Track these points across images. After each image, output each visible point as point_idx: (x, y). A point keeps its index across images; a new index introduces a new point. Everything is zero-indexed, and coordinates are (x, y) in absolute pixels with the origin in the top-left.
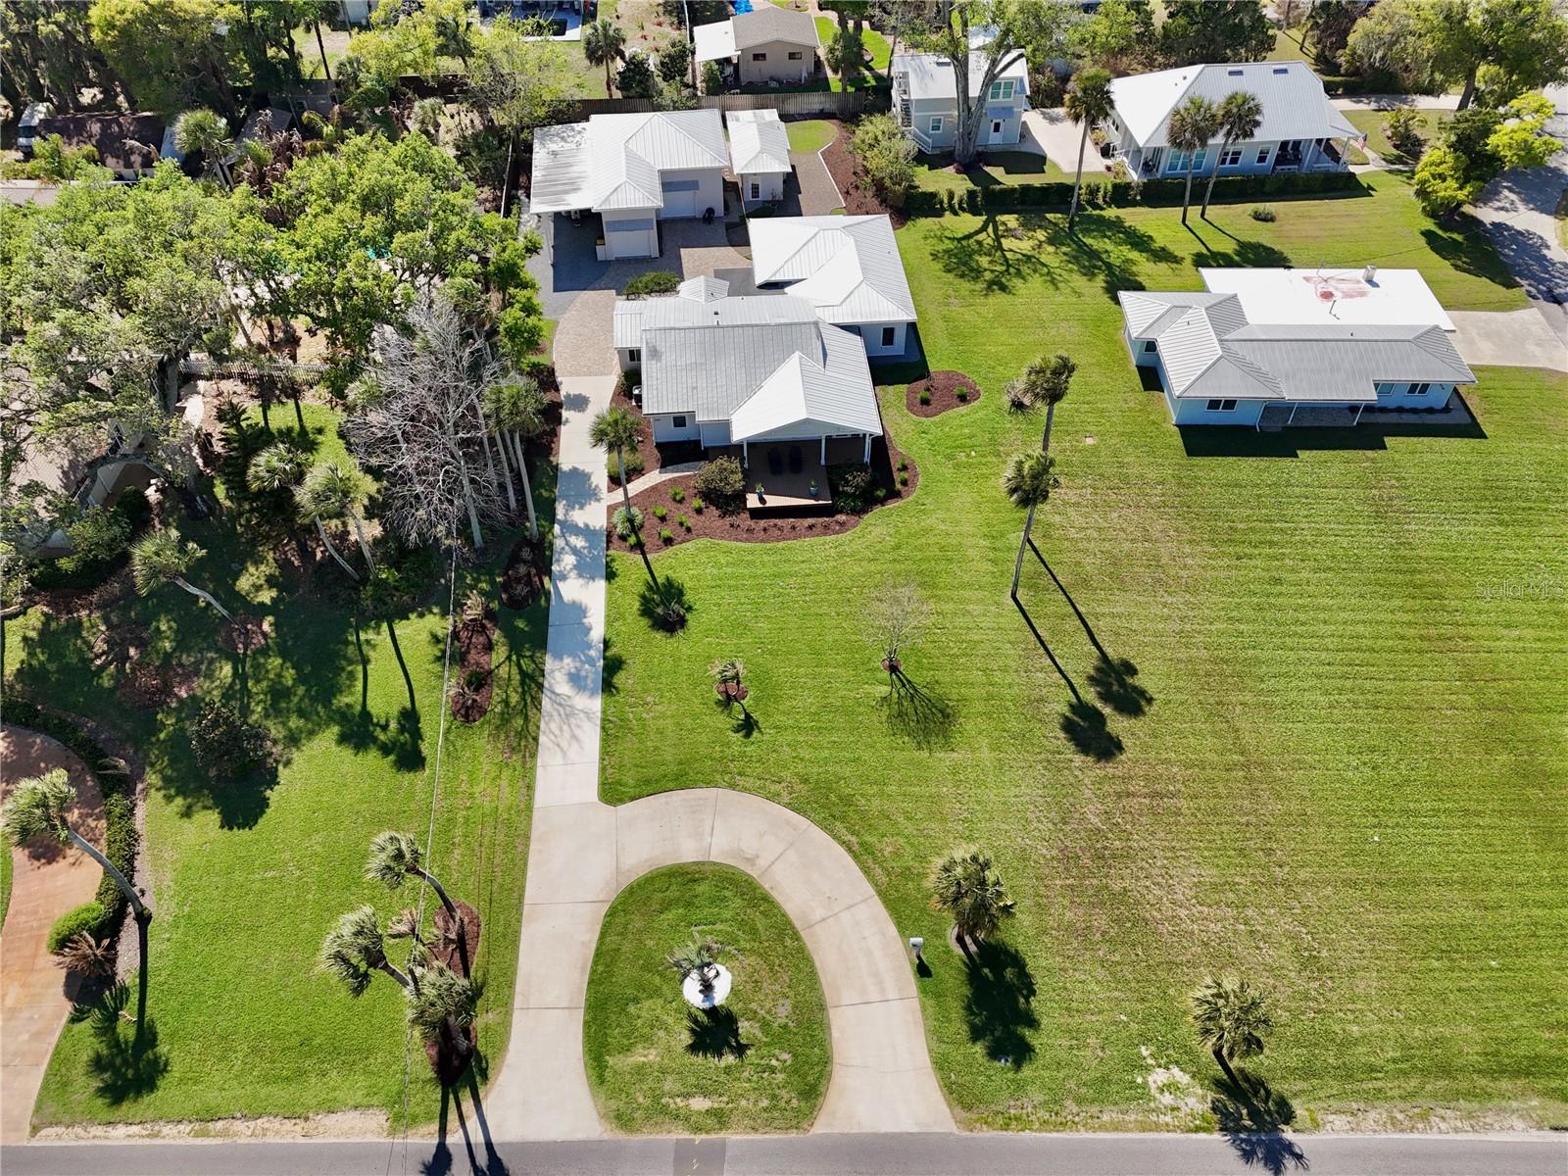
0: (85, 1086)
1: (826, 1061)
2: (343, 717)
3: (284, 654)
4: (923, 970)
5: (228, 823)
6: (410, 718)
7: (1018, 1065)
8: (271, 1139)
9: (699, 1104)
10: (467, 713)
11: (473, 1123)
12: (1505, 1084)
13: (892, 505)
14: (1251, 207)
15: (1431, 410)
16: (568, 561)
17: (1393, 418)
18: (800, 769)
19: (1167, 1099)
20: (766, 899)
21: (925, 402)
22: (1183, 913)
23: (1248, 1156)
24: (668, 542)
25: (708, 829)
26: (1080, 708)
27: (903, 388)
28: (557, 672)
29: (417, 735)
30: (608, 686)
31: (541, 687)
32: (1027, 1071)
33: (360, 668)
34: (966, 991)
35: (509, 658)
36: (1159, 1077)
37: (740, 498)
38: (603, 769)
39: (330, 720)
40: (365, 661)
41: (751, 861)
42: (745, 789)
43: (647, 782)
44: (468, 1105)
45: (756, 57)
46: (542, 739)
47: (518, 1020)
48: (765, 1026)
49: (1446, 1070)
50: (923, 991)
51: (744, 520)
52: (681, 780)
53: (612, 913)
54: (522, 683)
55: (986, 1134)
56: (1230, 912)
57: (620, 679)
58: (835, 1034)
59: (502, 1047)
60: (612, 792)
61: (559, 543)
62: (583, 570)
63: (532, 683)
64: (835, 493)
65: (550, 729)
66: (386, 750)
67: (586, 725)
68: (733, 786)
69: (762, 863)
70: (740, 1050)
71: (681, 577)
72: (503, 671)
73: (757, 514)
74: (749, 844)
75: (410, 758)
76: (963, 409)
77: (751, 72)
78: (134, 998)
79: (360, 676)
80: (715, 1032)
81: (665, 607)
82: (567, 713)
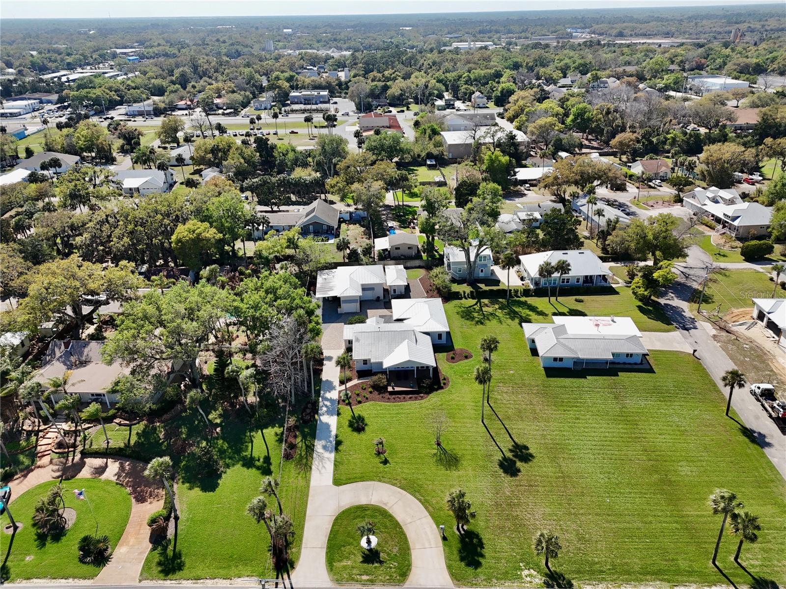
0: (156, 569)
1: (409, 565)
2: (244, 459)
3: (224, 439)
4: (444, 539)
5: (204, 491)
6: (267, 459)
7: (476, 568)
8: (219, 585)
9: (365, 577)
10: (288, 457)
11: (287, 582)
12: (648, 577)
13: (440, 391)
14: (574, 297)
15: (636, 364)
16: (325, 409)
17: (622, 366)
18: (404, 476)
19: (528, 579)
20: (390, 516)
21: (453, 358)
22: (537, 523)
24: (360, 402)
25: (370, 494)
26: (505, 459)
27: (445, 354)
28: (319, 445)
29: (269, 465)
30: (337, 449)
31: (313, 450)
32: (479, 570)
33: (250, 444)
34: (459, 545)
35: (302, 441)
36: (526, 572)
37: (385, 388)
38: (334, 475)
39: (239, 460)
40: (252, 442)
41: (385, 504)
42: (384, 482)
43: (350, 479)
44: (285, 576)
45: (396, 248)
46: (313, 467)
47: (303, 550)
48: (388, 554)
49: (628, 573)
50: (444, 545)
51: (387, 395)
52: (362, 478)
53: (336, 519)
54: (306, 449)
56: (554, 523)
57: (340, 448)
58: (413, 557)
59: (298, 559)
60: (337, 482)
61: (321, 404)
62: (330, 412)
63: (310, 449)
64: (419, 387)
65: (316, 464)
66: (258, 468)
67: (328, 462)
68: (380, 481)
69: (390, 505)
70: (381, 562)
71: (364, 414)
72: (300, 445)
73: (391, 393)
74: (385, 499)
75: (267, 471)
76: (466, 361)
77: (395, 253)
78: (173, 543)
79: (250, 448)
80: (371, 557)
81: (358, 425)
82: (322, 459)
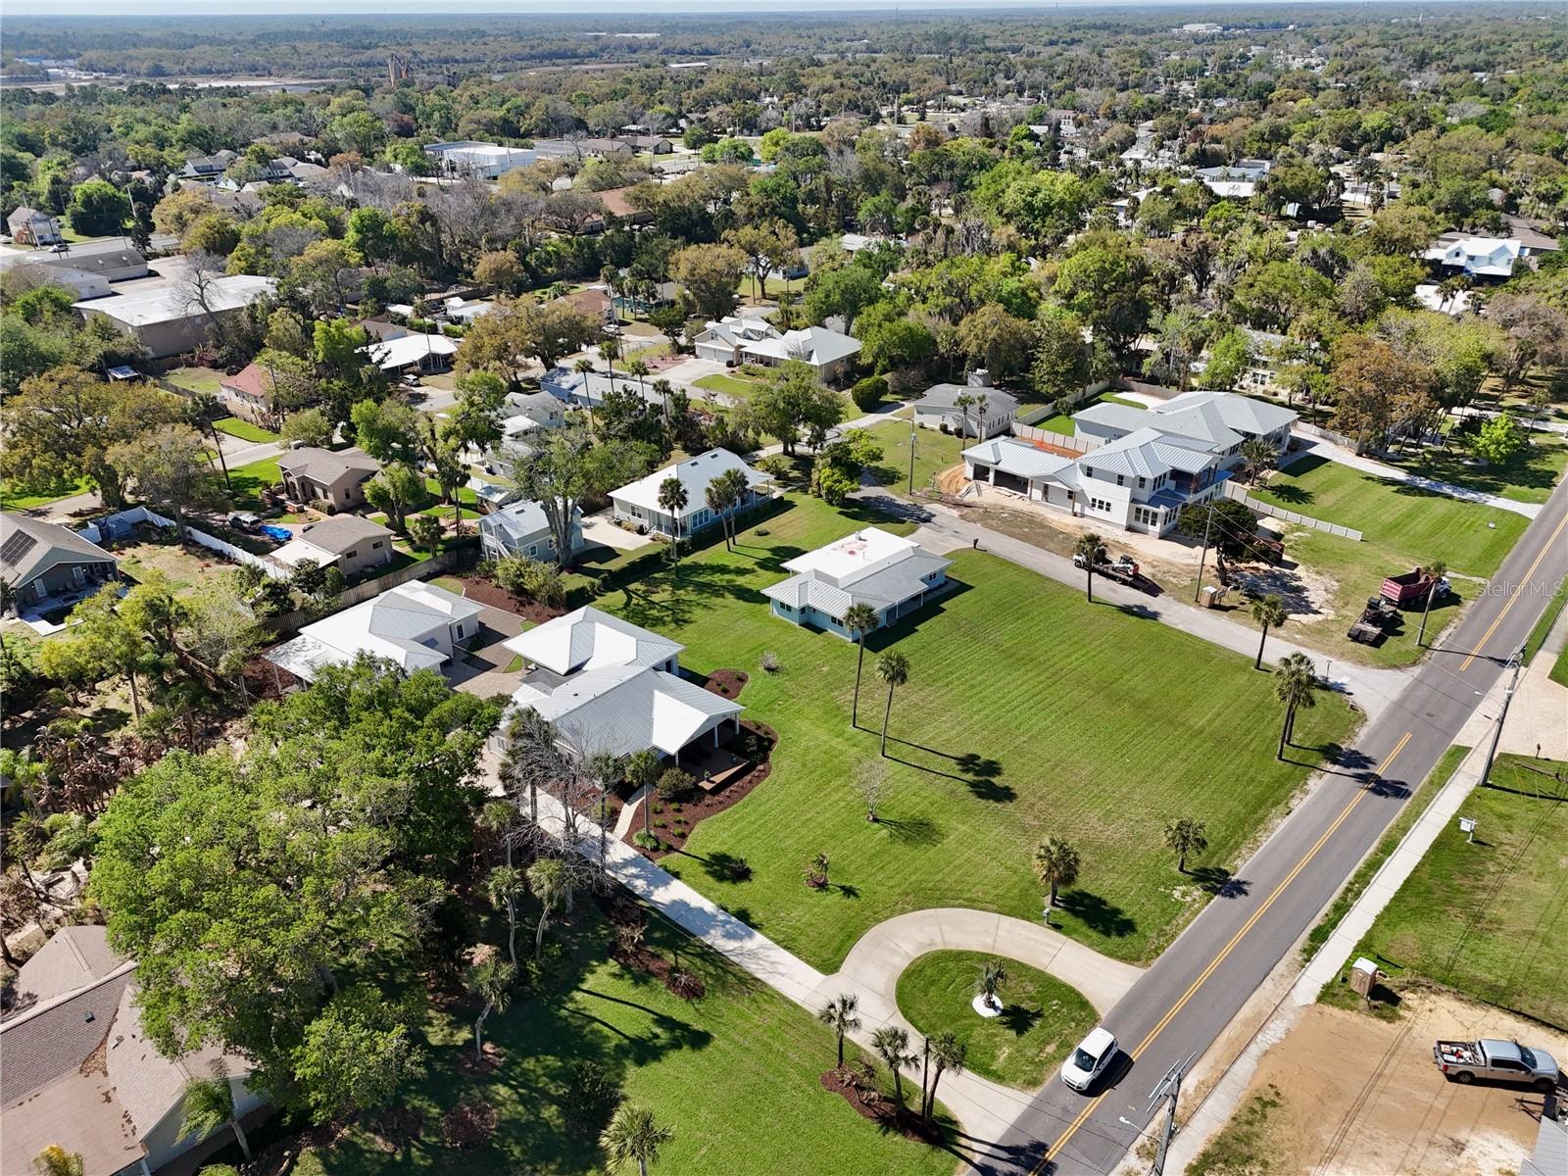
1: (1071, 990)
2: (623, 1052)
3: (528, 1053)
4: (1057, 927)
6: (662, 1021)
7: (1134, 930)
9: (1050, 1049)
10: (694, 995)
12: (1261, 812)
13: (776, 747)
16: (640, 885)
17: (934, 595)
18: (897, 890)
19: (1188, 899)
21: (725, 691)
22: (1108, 833)
23: (1232, 896)
24: (683, 836)
25: (895, 947)
26: (972, 785)
28: (716, 940)
29: (684, 1027)
30: (753, 926)
31: (719, 954)
32: (1140, 929)
33: (596, 1024)
34: (1080, 921)
35: (676, 954)
36: (1177, 894)
37: (697, 788)
38: (807, 961)
39: (619, 1064)
40: (594, 1019)
42: (886, 918)
43: (839, 949)
45: (349, 555)
46: (759, 976)
48: (1031, 999)
49: (1243, 821)
50: (1067, 934)
51: (708, 799)
53: (905, 1013)
54: (704, 960)
55: (1156, 962)
56: (1121, 821)
57: (755, 920)
58: (1060, 977)
60: (826, 967)
61: (622, 879)
62: (656, 882)
63: (709, 955)
64: (744, 755)
65: (753, 967)
66: (676, 1046)
67: (772, 952)
68: (879, 921)
69: (938, 940)
70: (1038, 1015)
71: (716, 847)
72: (683, 961)
73: (716, 791)
74: (922, 938)
75: (699, 1040)
76: (747, 686)
79: (602, 1027)
80: (1018, 1019)
81: (727, 869)
82: (752, 954)
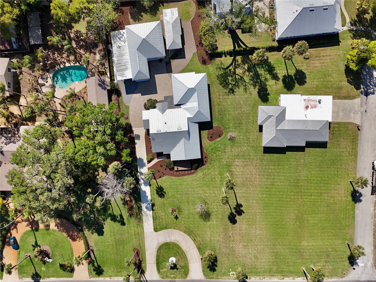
0: (94, 273)
1: (188, 271)
2: (110, 215)
4: (202, 259)
5: (99, 235)
6: (121, 215)
8: (119, 280)
9: (172, 276)
10: (131, 215)
11: (144, 278)
13: (203, 167)
16: (142, 181)
18: (185, 225)
19: (232, 276)
20: (180, 248)
21: (211, 137)
24: (160, 177)
25: (171, 236)
28: (144, 206)
29: (123, 219)
30: (153, 210)
31: (141, 210)
32: (215, 272)
33: (110, 205)
35: (135, 203)
36: (231, 273)
37: (173, 168)
38: (154, 226)
41: (178, 241)
42: (176, 229)
43: (161, 228)
44: (143, 276)
46: (143, 220)
47: (147, 265)
48: (180, 266)
50: (202, 262)
51: (174, 173)
52: (166, 228)
53: (158, 250)
54: (138, 209)
55: (208, 280)
57: (154, 208)
58: (190, 267)
59: (146, 269)
60: (156, 230)
61: (140, 178)
62: (145, 184)
63: (140, 208)
65: (144, 218)
66: (119, 222)
67: (150, 217)
68: (174, 229)
69: (179, 242)
70: (177, 269)
71: (163, 186)
72: (134, 206)
74: (177, 239)
75: (123, 224)
76: (219, 139)
78: (95, 261)
79: (111, 207)
80: (174, 267)
81: (160, 192)
82: (147, 215)
